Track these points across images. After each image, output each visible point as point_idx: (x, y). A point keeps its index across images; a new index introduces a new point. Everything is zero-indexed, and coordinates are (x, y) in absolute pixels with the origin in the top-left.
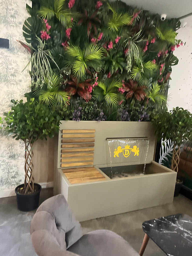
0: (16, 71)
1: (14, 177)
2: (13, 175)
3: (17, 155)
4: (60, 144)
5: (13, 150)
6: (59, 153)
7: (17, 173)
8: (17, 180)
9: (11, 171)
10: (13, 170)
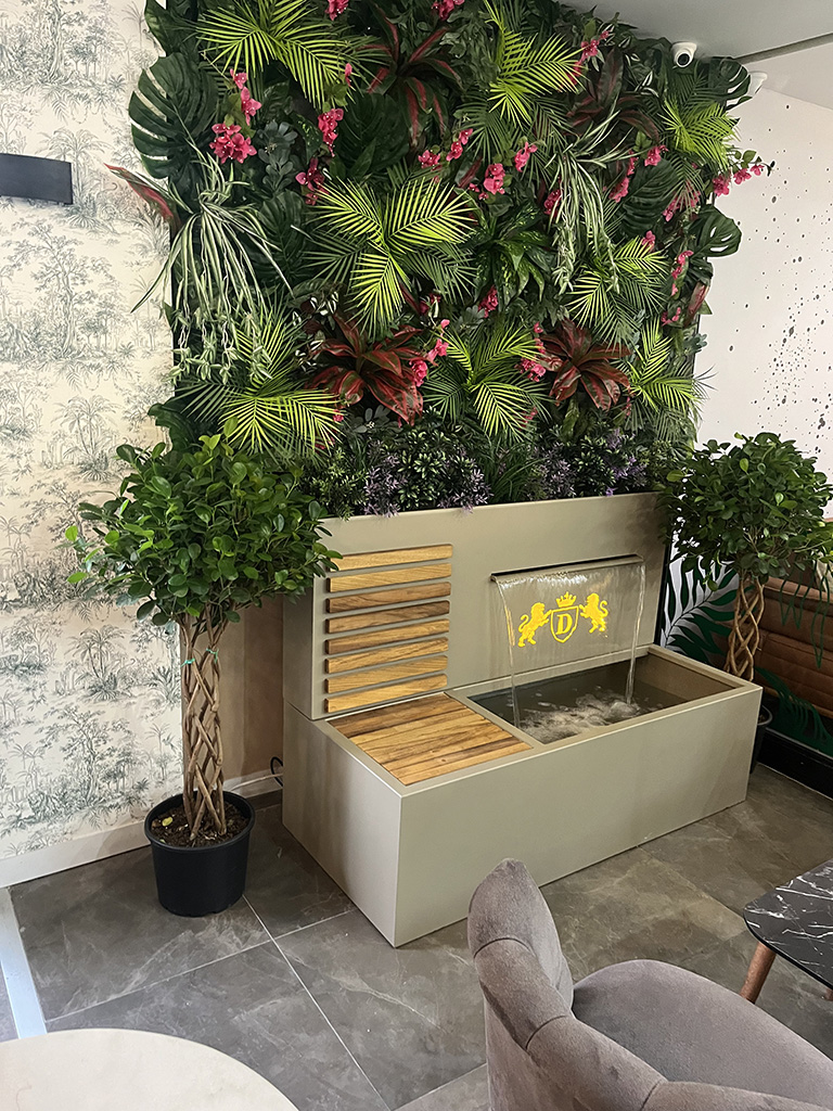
0: (107, 309)
1: (112, 775)
2: (112, 767)
3: (124, 678)
4: (318, 618)
5: (108, 661)
6: (317, 658)
7: (127, 757)
8: (126, 783)
9: (103, 748)
10: (109, 745)
